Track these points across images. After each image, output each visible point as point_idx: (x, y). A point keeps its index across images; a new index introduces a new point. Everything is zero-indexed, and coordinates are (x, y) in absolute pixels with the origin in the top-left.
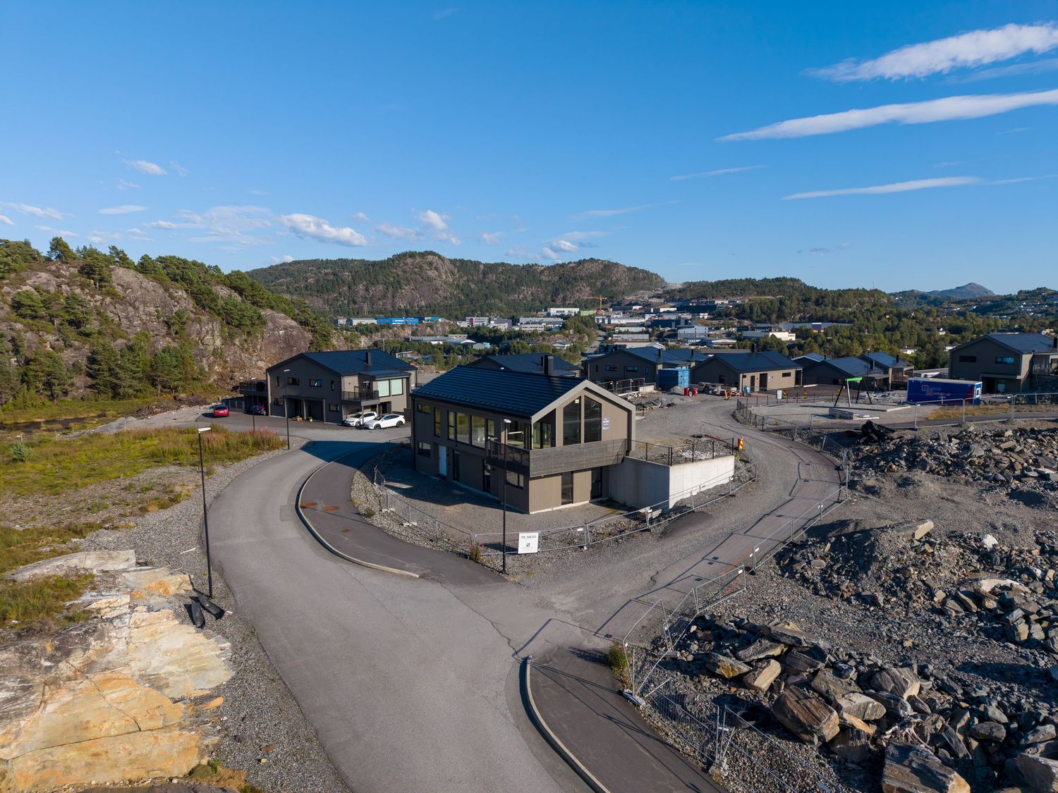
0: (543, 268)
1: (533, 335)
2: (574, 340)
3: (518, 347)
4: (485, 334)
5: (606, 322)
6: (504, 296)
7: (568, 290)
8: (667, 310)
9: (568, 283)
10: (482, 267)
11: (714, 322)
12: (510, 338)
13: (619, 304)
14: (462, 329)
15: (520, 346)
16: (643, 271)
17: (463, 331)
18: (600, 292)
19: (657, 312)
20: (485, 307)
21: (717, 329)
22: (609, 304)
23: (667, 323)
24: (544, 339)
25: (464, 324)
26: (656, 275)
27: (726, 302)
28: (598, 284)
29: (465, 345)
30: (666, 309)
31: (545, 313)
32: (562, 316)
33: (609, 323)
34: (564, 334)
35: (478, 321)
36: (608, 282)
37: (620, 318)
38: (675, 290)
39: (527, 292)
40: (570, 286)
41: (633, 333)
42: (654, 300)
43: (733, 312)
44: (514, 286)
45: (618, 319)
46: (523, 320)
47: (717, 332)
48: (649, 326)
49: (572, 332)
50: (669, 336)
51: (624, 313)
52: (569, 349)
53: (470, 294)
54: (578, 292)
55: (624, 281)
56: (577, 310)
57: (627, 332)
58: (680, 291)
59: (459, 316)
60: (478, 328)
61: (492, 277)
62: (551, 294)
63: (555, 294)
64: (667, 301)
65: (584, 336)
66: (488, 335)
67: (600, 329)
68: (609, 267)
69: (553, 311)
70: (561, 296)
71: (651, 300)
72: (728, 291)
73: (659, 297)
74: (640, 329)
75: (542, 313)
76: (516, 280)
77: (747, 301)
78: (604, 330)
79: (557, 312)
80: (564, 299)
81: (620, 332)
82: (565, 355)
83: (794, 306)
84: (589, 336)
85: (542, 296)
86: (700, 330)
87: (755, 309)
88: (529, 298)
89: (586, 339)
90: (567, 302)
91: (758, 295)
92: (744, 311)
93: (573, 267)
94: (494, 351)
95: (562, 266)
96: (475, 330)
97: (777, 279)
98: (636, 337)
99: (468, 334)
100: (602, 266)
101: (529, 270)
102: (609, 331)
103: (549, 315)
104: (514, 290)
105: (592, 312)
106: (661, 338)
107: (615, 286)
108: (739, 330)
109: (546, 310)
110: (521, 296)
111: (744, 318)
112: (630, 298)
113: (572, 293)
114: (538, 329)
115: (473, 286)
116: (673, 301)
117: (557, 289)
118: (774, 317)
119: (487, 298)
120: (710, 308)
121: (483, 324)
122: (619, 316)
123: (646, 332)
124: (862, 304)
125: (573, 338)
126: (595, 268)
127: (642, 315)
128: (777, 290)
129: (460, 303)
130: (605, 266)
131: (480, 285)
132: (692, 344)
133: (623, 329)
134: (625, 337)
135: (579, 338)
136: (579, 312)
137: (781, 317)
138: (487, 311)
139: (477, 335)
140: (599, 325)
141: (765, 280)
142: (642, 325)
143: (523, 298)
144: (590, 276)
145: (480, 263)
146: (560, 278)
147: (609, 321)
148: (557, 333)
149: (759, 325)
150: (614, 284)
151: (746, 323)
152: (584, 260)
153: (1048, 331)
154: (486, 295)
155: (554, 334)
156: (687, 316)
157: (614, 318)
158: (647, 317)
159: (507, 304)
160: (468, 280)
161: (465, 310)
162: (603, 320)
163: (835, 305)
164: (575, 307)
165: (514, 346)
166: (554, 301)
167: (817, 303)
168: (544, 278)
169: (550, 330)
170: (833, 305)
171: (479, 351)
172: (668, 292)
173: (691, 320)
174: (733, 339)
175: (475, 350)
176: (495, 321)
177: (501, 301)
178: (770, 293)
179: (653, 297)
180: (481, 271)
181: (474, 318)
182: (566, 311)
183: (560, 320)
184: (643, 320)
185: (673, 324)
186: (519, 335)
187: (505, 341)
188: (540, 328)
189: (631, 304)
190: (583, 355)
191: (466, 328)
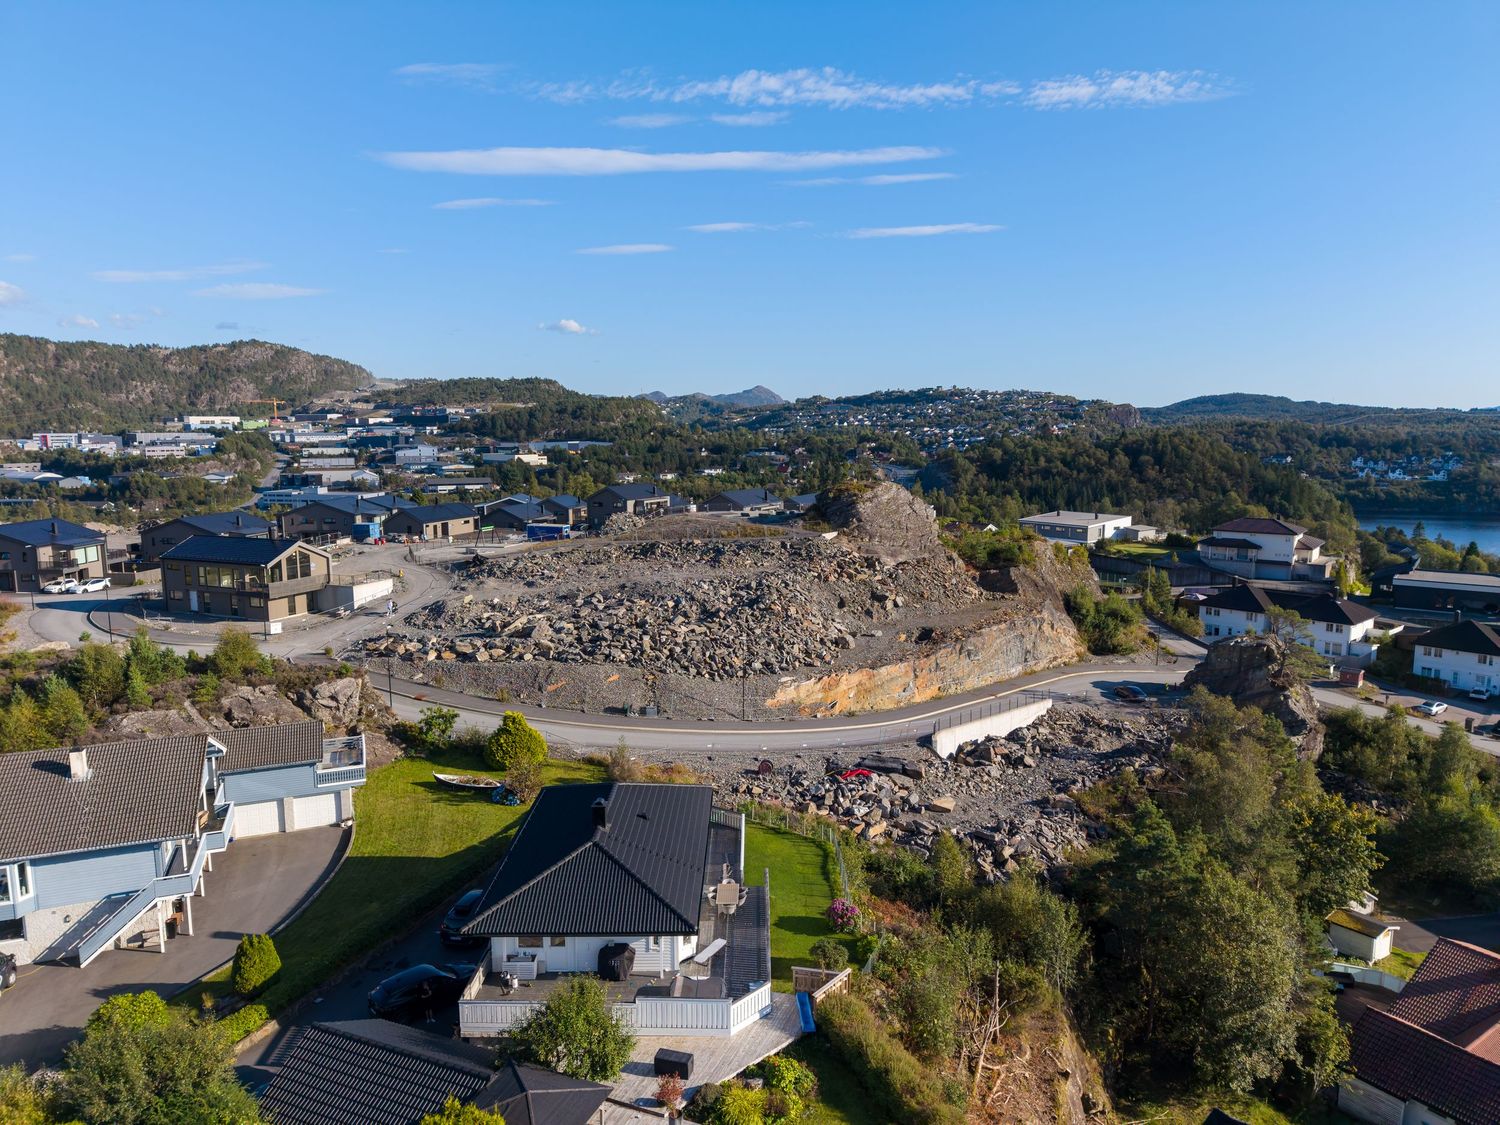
0: (168, 352)
1: (168, 462)
2: (239, 468)
3: (144, 483)
4: (78, 462)
5: (288, 439)
6: (101, 396)
7: (217, 388)
8: (380, 420)
9: (216, 377)
10: (52, 348)
11: (447, 439)
12: (126, 468)
13: (305, 410)
14: (28, 453)
15: (147, 480)
16: (338, 361)
17: (32, 457)
18: (271, 391)
19: (364, 423)
20: (66, 417)
21: (451, 448)
22: (289, 411)
23: (380, 441)
24: (187, 469)
25: (32, 446)
26: (360, 368)
27: (462, 411)
28: (268, 379)
29: (44, 483)
30: (378, 420)
31: (181, 424)
32: (212, 431)
33: (292, 441)
34: (221, 460)
35: (57, 441)
36: (284, 377)
37: (309, 434)
38: (389, 391)
39: (143, 391)
40: (220, 381)
41: (331, 456)
42: (359, 406)
43: (470, 426)
44: (118, 380)
45: (305, 433)
46: (142, 436)
47: (450, 454)
48: (354, 446)
49: (233, 456)
50: (385, 460)
51: (314, 425)
52: (233, 483)
53: (34, 393)
54: (234, 390)
55: (309, 375)
56: (236, 420)
57: (321, 456)
58: (397, 393)
59: (18, 431)
60: (61, 452)
61: (72, 365)
62: (187, 393)
63: (194, 393)
64: (377, 407)
65: (253, 463)
66: (83, 462)
67: (278, 451)
68: (283, 354)
69: (194, 421)
70: (205, 397)
71: (354, 406)
72: (465, 395)
73: (367, 401)
74: (340, 451)
75: (173, 424)
76: (121, 370)
77: (490, 410)
78: (284, 451)
79: (202, 422)
80: (212, 401)
81: (311, 456)
82: (226, 492)
83: (547, 419)
84: (261, 462)
85: (171, 397)
86: (426, 452)
87: (498, 423)
88: (148, 400)
89: (258, 466)
90: (218, 407)
91: (504, 401)
92: (484, 424)
93: (222, 353)
94: (100, 489)
95: (203, 349)
96: (56, 455)
97: (528, 381)
98: (335, 462)
99: (42, 461)
100: (271, 353)
101: (142, 353)
102: (294, 453)
103: (187, 428)
104: (118, 388)
105: (262, 423)
106: (372, 463)
107: (295, 383)
108: (477, 452)
109: (181, 419)
110: (132, 396)
111: (484, 435)
112: (322, 402)
113: (225, 392)
114: (175, 453)
115: (38, 380)
116: (387, 407)
117: (197, 386)
118: (523, 433)
119: (68, 400)
120: (441, 419)
121: (69, 445)
122: (306, 430)
123: (350, 455)
124: (626, 417)
125: (235, 465)
126: (259, 355)
127: (341, 428)
128: (528, 395)
129: (17, 410)
130: (277, 352)
131: (51, 378)
132: (417, 472)
133: (314, 451)
134: (320, 462)
135: (247, 466)
136: (241, 423)
137: (532, 433)
138: (71, 422)
139: (60, 463)
140: (276, 444)
141: (513, 380)
142: (344, 444)
143: (136, 400)
144: (254, 367)
145: (47, 342)
146: (201, 369)
147: (292, 437)
148: (209, 459)
149: (504, 445)
150: (295, 380)
151: (488, 440)
152: (241, 342)
153: (800, 450)
154: (66, 396)
155: (205, 460)
156: (408, 430)
157: (299, 434)
158: (351, 431)
159: (109, 410)
160: (27, 371)
161: (26, 422)
162: (282, 436)
163: (595, 419)
164: (233, 414)
165: (137, 482)
166: (192, 404)
167: (574, 415)
168: (171, 368)
169: (195, 453)
170: (593, 418)
171: (72, 490)
172: (379, 394)
173: (413, 437)
174: (470, 464)
175: (63, 489)
176: (90, 439)
177: (97, 406)
178: (519, 399)
179: (357, 401)
180: (50, 355)
181: (49, 435)
182: (218, 421)
183: (210, 436)
184: (344, 437)
185: (389, 443)
186: (143, 463)
187: (118, 473)
188: (179, 452)
189: (324, 412)
190: (256, 490)
191: (36, 453)
